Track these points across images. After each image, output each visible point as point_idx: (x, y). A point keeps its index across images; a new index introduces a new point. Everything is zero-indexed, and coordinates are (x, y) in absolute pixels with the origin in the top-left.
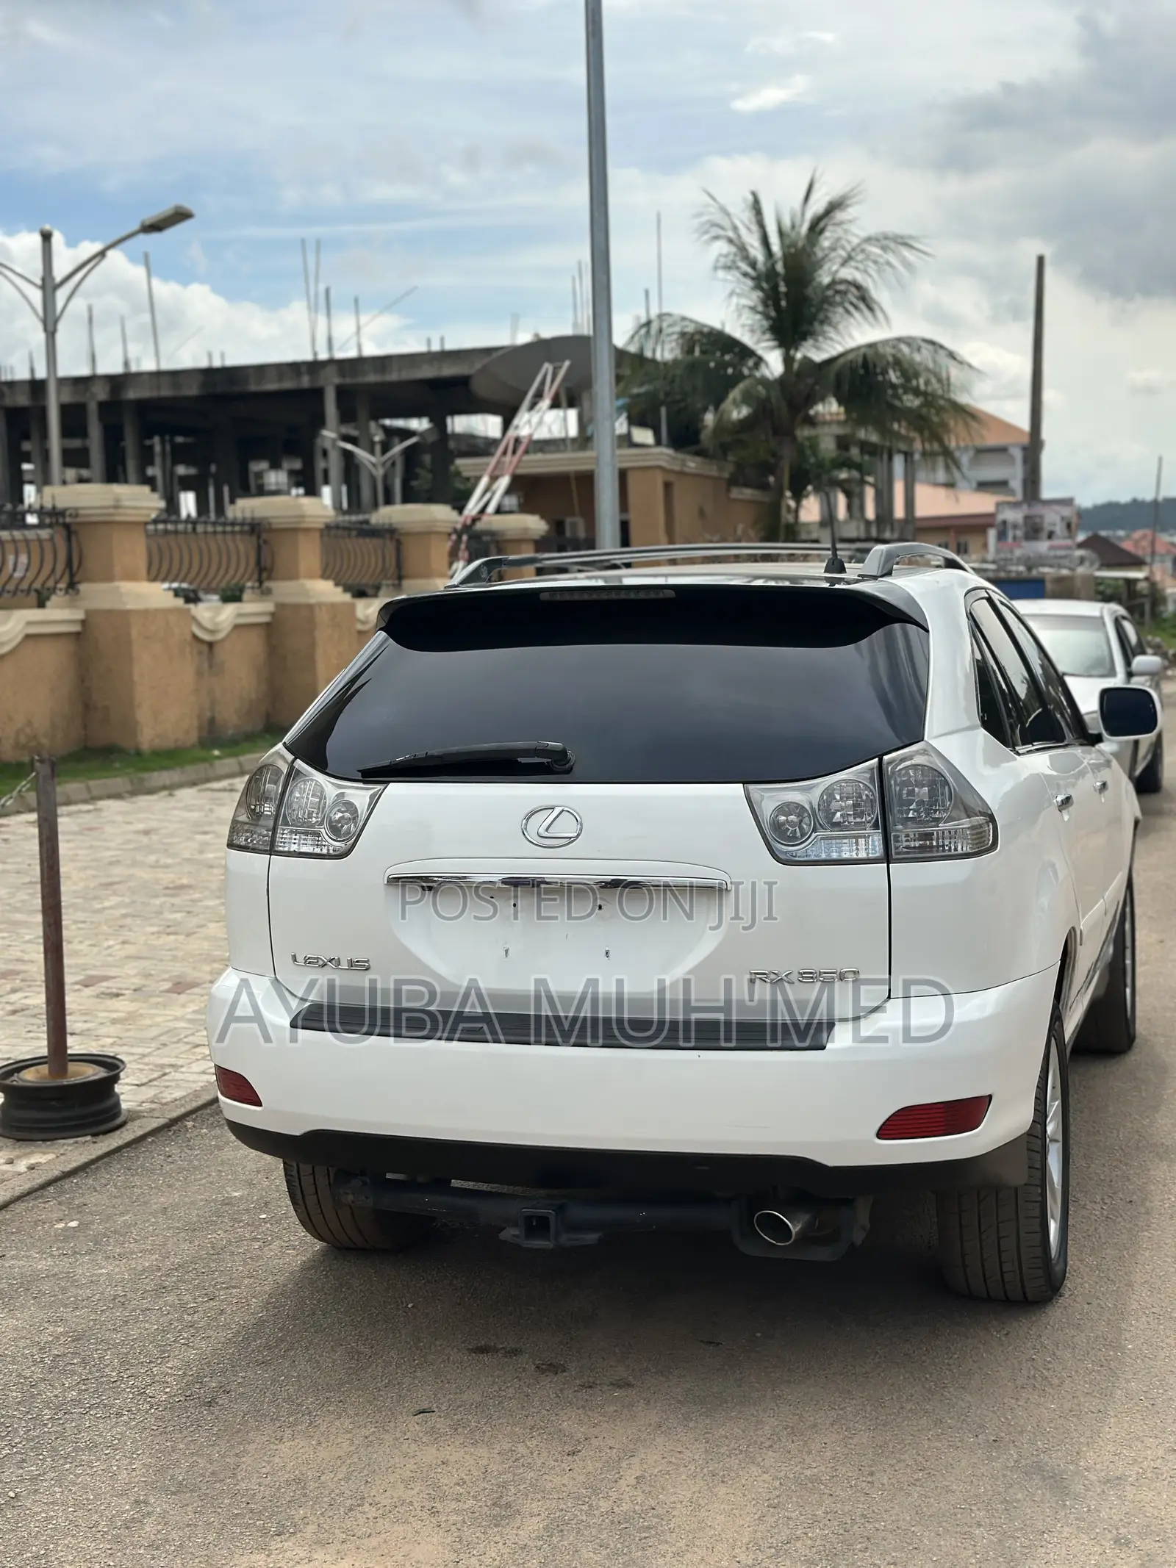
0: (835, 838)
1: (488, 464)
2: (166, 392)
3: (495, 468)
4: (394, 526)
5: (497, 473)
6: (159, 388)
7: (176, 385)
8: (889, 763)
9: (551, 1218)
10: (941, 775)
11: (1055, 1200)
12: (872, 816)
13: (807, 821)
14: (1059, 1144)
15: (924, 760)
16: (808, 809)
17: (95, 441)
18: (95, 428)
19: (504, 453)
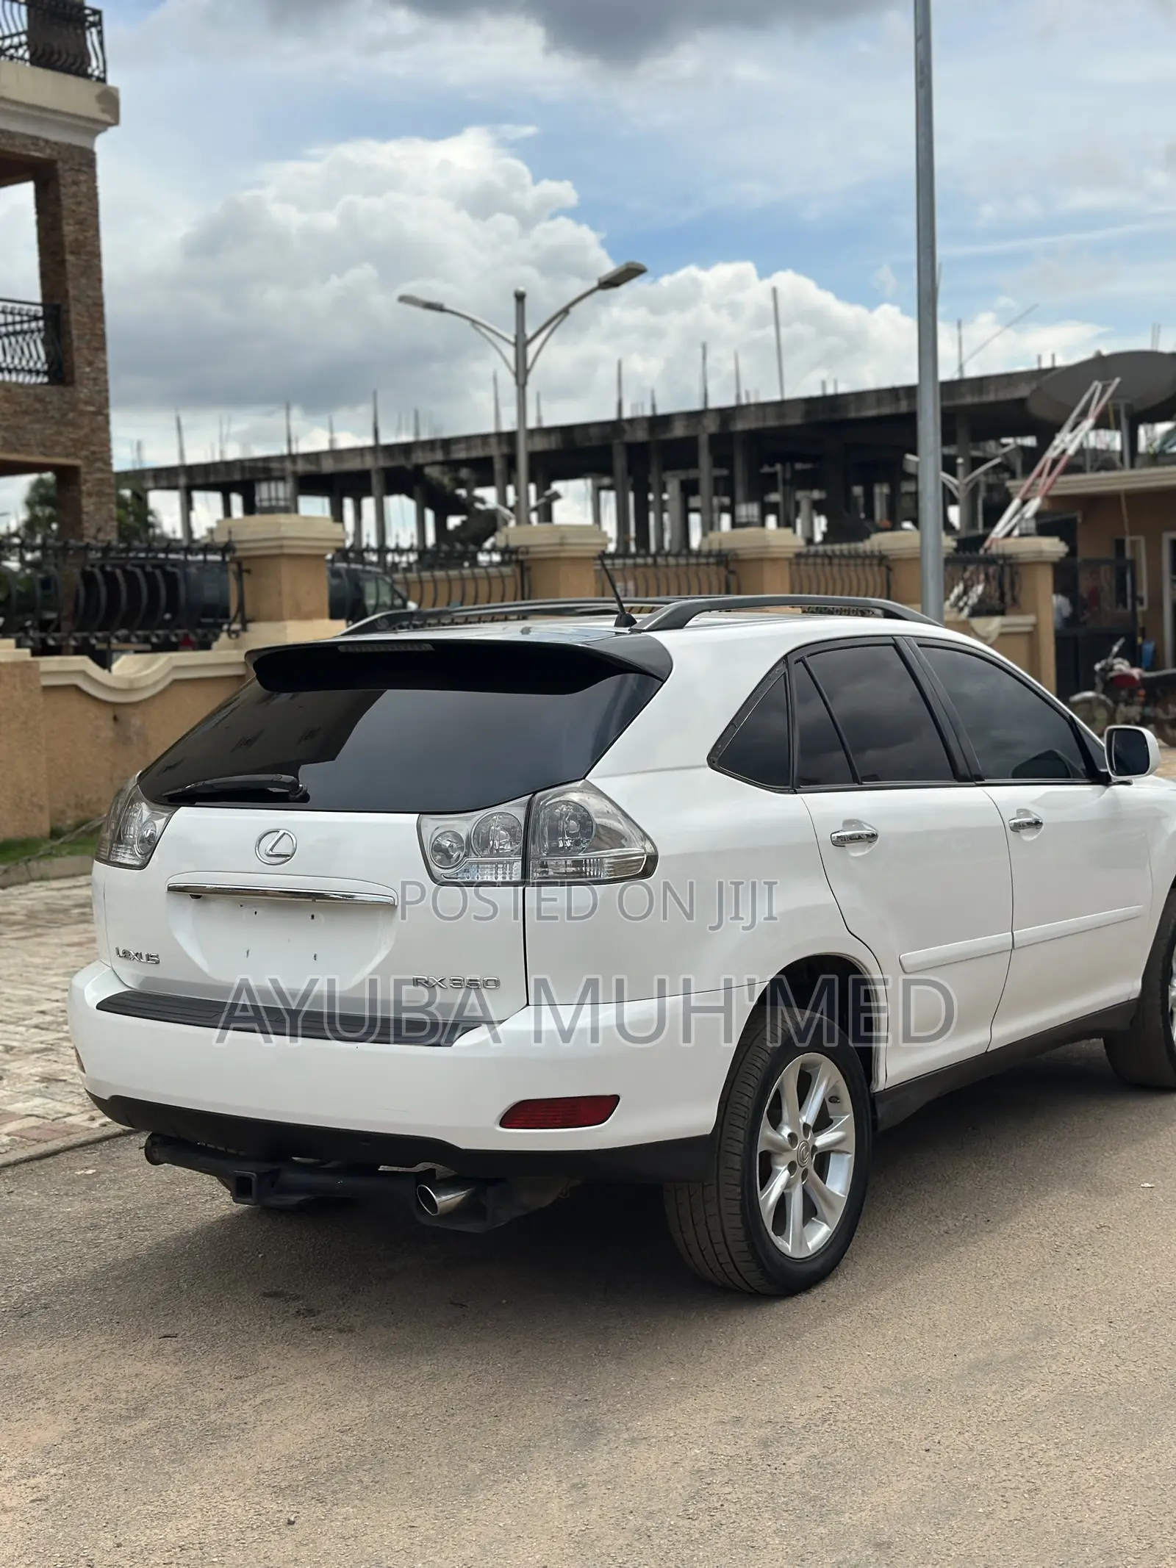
0: (487, 863)
1: (1021, 486)
2: (771, 423)
3: (1028, 490)
4: (885, 553)
5: (1029, 495)
6: (764, 419)
7: (781, 416)
8: (541, 799)
9: (253, 1179)
10: (585, 810)
11: (830, 1206)
12: (519, 846)
13: (462, 849)
14: (850, 1156)
15: (575, 797)
16: (464, 836)
17: (705, 471)
18: (705, 459)
19: (1040, 475)
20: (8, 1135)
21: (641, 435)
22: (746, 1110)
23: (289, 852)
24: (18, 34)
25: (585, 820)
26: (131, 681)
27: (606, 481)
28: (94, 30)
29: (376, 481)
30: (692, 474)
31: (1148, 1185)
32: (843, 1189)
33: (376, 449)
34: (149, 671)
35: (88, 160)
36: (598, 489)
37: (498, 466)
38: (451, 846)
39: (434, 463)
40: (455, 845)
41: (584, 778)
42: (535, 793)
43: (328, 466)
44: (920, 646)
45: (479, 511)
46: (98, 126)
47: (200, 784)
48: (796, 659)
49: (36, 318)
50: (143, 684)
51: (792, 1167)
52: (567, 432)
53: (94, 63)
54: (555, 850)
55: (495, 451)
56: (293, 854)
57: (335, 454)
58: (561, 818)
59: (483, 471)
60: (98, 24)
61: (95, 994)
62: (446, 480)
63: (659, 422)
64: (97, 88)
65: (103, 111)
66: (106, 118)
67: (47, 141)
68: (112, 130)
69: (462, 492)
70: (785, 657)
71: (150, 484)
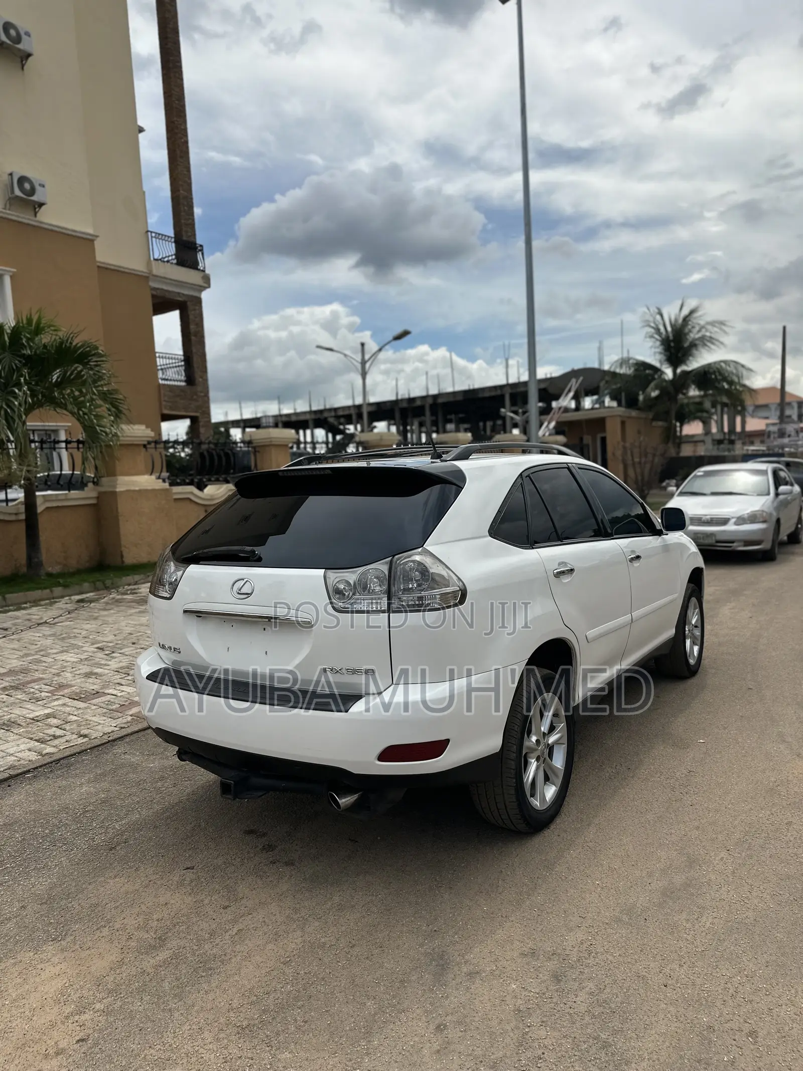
0: (366, 599)
1: (547, 418)
3: (550, 419)
5: (551, 421)
8: (398, 559)
9: (232, 785)
10: (424, 566)
11: (557, 776)
12: (385, 587)
13: (351, 590)
14: (564, 746)
15: (417, 558)
16: (352, 583)
17: (428, 418)
18: (428, 413)
19: (554, 414)
20: (131, 716)
21: (405, 405)
22: (516, 733)
23: (249, 592)
24: (172, 255)
25: (424, 570)
26: (212, 496)
27: (392, 422)
28: (200, 253)
29: (311, 424)
30: (423, 418)
31: (701, 741)
32: (562, 764)
33: (311, 412)
34: (219, 492)
35: (199, 301)
36: (389, 425)
37: (354, 417)
38: (344, 588)
39: (331, 417)
40: (347, 588)
41: (422, 546)
42: (394, 556)
43: (294, 419)
44: (579, 468)
45: (348, 434)
46: (202, 288)
47: (201, 552)
48: (526, 475)
49: (182, 361)
50: (216, 497)
51: (538, 759)
52: (378, 405)
53: (200, 265)
54: (407, 590)
55: (353, 412)
56: (251, 594)
57: (296, 414)
58: (410, 571)
59: (349, 420)
60: (202, 250)
61: (149, 668)
62: (336, 423)
63: (411, 400)
64: (202, 274)
65: (204, 283)
66: (205, 285)
67: (183, 294)
68: (208, 290)
69: (341, 427)
70: (521, 474)
71: (230, 426)
